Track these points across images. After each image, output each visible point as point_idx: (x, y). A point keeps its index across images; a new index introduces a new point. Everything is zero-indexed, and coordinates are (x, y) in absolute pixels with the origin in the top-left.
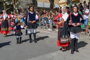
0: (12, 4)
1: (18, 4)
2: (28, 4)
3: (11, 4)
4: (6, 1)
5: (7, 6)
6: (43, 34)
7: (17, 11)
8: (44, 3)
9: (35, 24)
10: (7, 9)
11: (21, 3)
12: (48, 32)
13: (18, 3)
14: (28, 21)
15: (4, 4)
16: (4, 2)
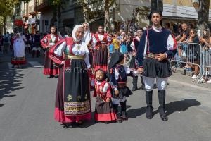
0: (102, 10)
1: (114, 9)
2: (138, 10)
3: (100, 9)
4: (89, 4)
5: (91, 15)
6: (180, 92)
7: (113, 26)
8: (175, 7)
9: (166, 64)
10: (90, 22)
11: (121, 6)
12: (192, 86)
13: (114, 6)
14: (145, 52)
15: (85, 10)
16: (86, 5)
